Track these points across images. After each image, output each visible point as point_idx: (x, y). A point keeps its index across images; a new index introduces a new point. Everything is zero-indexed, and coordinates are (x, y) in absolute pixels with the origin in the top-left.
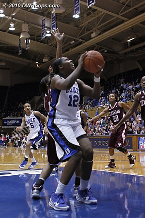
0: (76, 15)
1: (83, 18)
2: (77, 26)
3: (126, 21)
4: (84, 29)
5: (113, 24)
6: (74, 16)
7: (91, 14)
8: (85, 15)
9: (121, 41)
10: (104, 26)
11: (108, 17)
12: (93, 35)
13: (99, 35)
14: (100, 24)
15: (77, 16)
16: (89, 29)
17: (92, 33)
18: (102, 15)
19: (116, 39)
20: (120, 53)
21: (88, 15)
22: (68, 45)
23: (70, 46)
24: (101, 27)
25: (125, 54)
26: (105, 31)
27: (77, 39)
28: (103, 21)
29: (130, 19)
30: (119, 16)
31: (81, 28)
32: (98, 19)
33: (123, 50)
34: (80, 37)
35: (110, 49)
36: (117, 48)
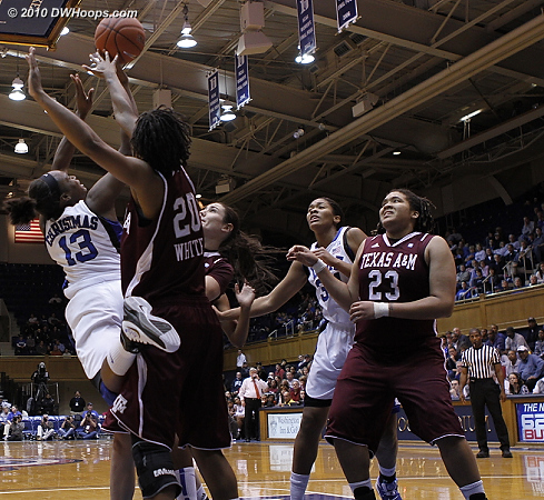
0: (305, 56)
1: (326, 65)
2: (310, 88)
3: (452, 63)
4: (330, 95)
5: (415, 72)
6: (298, 60)
7: (348, 49)
8: (331, 54)
9: (440, 122)
10: (388, 81)
11: (397, 54)
12: (358, 110)
13: (375, 107)
14: (375, 78)
15: (306, 59)
16: (344, 91)
17: (354, 103)
18: (380, 52)
19: (425, 116)
20: (442, 156)
21: (339, 52)
22: (287, 142)
23: (291, 145)
24: (381, 85)
25: (457, 157)
26: (392, 95)
27: (312, 123)
28: (383, 69)
29: (465, 55)
30: (432, 50)
31: (322, 91)
32: (369, 62)
33: (449, 147)
34: (319, 117)
35: (410, 148)
36: (431, 142)
